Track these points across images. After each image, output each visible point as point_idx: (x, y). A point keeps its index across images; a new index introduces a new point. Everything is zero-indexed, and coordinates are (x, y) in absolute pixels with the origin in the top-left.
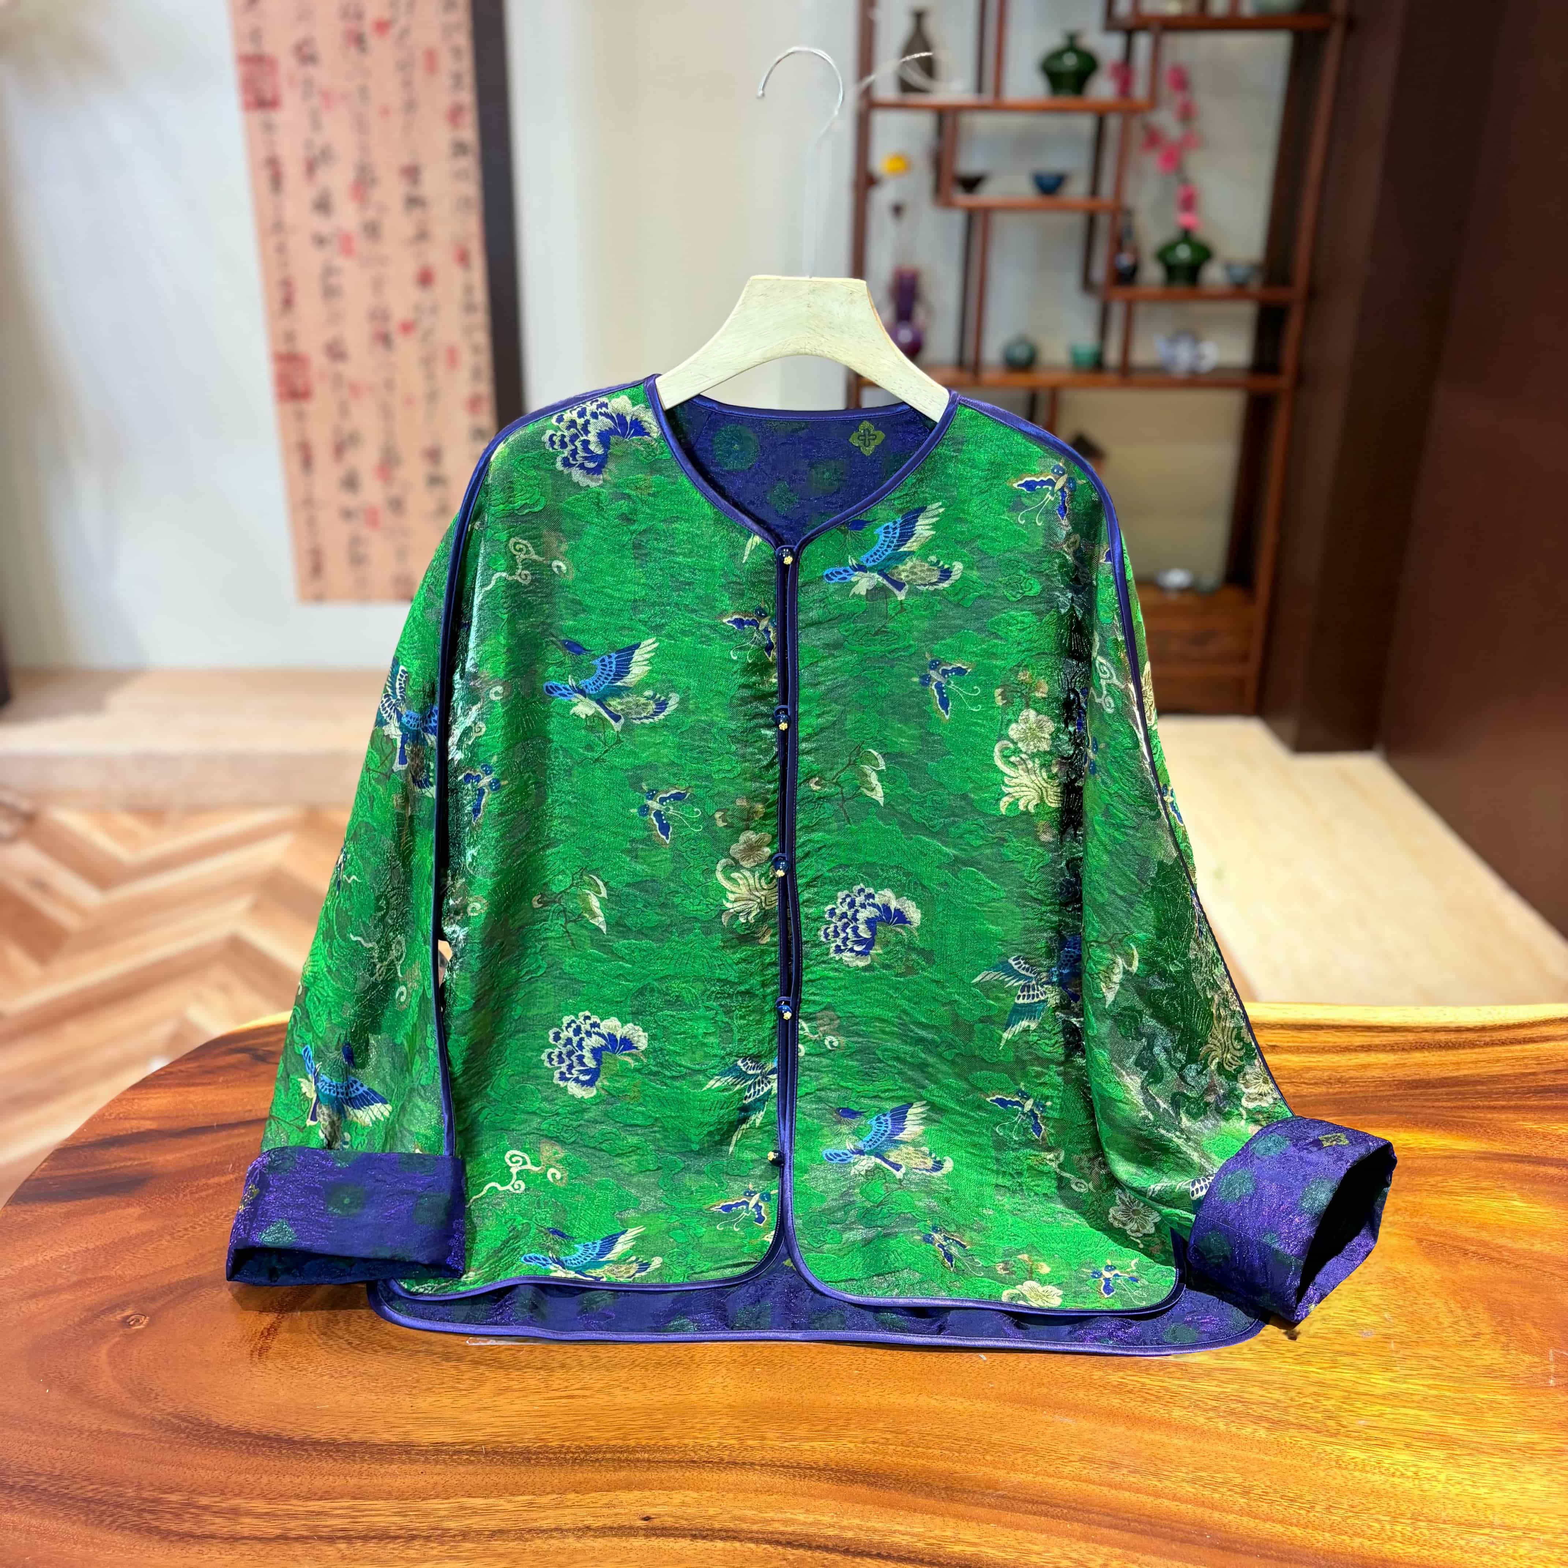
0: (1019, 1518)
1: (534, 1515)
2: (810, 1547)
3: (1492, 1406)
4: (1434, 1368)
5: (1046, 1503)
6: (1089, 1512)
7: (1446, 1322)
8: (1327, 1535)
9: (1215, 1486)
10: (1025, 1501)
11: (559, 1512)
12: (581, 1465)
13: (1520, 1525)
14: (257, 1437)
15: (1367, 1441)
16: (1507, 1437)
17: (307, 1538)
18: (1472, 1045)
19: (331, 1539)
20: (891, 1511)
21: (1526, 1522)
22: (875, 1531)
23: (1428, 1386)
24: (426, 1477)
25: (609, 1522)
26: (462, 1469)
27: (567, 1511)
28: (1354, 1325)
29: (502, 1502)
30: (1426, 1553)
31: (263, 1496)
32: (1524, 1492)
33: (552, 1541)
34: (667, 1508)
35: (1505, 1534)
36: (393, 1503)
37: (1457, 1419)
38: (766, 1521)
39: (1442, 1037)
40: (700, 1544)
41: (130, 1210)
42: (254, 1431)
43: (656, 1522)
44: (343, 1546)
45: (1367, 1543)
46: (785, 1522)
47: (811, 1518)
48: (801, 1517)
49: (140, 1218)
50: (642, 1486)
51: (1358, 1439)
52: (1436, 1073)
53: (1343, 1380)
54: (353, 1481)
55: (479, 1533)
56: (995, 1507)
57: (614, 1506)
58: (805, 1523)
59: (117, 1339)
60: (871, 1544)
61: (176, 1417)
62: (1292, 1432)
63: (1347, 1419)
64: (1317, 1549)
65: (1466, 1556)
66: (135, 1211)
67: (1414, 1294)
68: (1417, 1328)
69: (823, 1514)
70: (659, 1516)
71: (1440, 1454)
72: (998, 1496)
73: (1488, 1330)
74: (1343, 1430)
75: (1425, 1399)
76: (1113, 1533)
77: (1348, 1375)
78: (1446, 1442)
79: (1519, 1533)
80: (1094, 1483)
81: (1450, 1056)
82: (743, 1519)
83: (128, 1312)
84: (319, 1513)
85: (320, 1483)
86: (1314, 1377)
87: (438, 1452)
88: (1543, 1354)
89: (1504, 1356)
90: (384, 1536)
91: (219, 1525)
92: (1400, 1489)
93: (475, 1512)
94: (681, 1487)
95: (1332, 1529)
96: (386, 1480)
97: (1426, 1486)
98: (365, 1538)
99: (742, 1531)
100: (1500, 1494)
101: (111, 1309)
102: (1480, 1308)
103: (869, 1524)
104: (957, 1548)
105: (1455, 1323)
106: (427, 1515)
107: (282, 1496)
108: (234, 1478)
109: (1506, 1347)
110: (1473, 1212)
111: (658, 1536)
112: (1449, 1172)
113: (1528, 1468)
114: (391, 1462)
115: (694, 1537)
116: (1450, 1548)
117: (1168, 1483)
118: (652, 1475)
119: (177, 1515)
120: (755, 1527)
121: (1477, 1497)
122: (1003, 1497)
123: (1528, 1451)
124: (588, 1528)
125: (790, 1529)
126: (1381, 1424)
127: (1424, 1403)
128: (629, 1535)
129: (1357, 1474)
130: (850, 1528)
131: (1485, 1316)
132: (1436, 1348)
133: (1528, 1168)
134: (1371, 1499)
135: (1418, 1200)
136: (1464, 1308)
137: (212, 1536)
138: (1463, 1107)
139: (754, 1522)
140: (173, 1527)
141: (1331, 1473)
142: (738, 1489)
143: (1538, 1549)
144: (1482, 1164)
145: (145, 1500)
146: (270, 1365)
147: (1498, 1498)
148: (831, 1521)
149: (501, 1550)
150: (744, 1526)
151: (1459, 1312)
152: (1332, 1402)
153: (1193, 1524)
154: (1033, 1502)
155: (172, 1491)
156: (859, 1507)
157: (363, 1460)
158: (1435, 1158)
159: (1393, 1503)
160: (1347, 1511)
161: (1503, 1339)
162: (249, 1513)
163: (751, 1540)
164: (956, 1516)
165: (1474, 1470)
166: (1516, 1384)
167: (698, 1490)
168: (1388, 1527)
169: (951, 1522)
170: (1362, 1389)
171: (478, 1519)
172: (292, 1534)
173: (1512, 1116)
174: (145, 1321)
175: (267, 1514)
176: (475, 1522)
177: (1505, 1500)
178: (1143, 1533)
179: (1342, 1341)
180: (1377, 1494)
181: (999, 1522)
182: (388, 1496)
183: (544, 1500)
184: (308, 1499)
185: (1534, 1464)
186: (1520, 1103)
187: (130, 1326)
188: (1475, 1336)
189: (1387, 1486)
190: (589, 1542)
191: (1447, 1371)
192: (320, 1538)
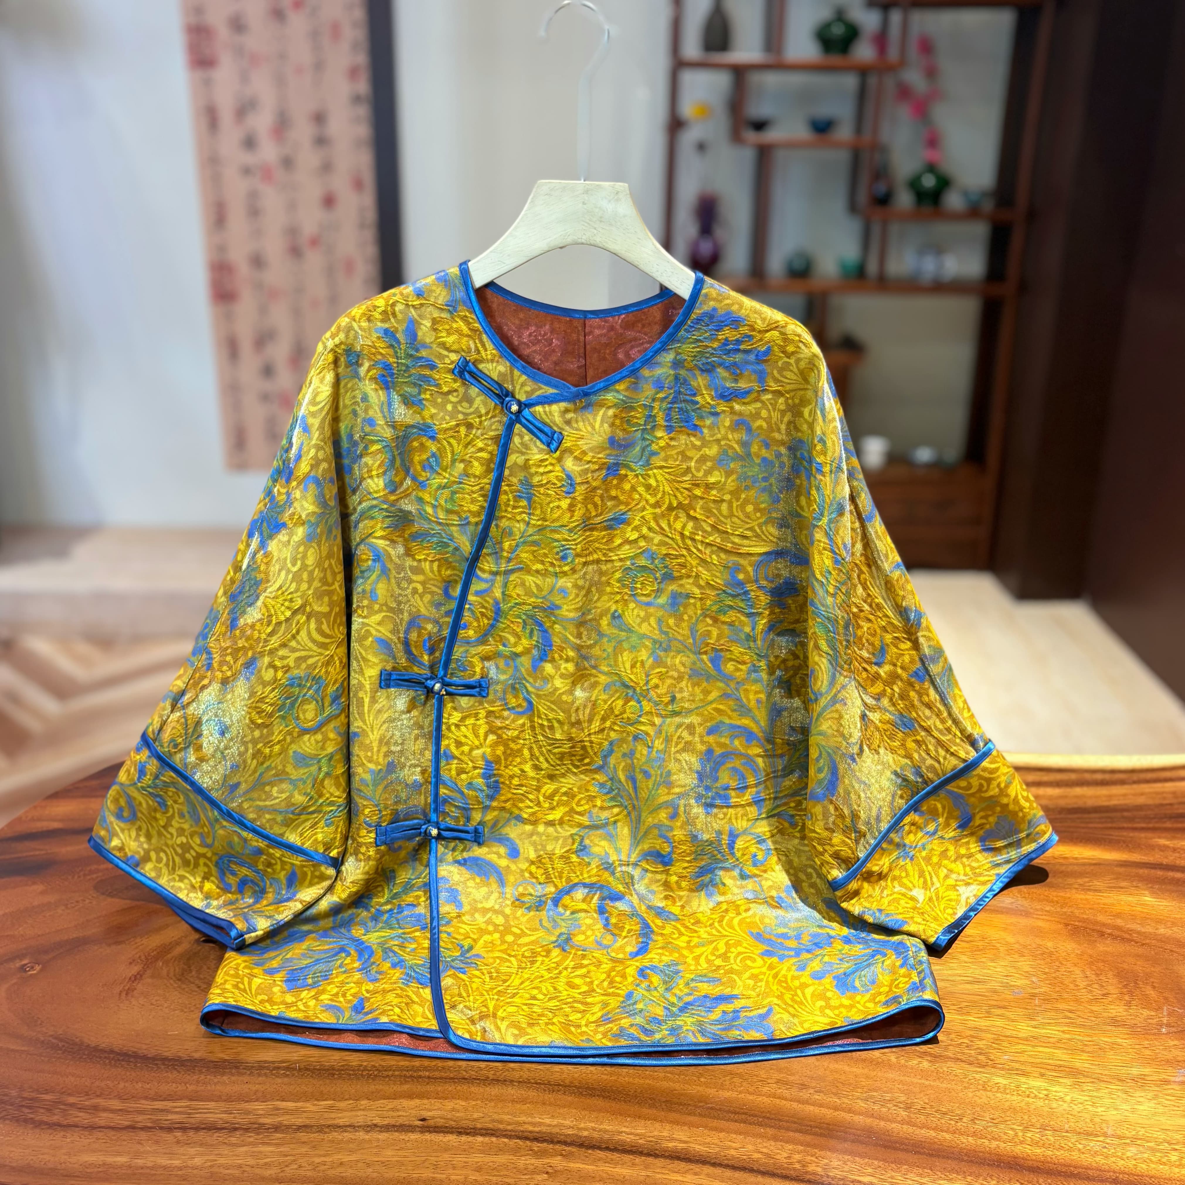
0: (723, 1124)
1: (333, 1115)
2: (552, 1142)
3: (1113, 1046)
4: (1070, 1018)
5: (745, 1114)
6: (780, 1120)
7: (1082, 984)
8: (970, 1139)
9: (884, 1102)
10: (729, 1112)
11: (354, 1113)
12: (374, 1080)
13: (1128, 1134)
14: (118, 1054)
15: (1010, 1071)
16: (1124, 1071)
17: (151, 1128)
18: (1122, 782)
19: (170, 1130)
20: (620, 1118)
21: (1134, 1133)
22: (606, 1131)
23: (1063, 1032)
24: (250, 1086)
25: (392, 1121)
26: (279, 1081)
27: (359, 1113)
28: (1007, 986)
29: (308, 1105)
30: (1050, 1153)
31: (120, 1097)
32: (1134, 1111)
33: (346, 1134)
34: (439, 1113)
35: (1116, 1141)
36: (222, 1104)
37: (1085, 1056)
38: (519, 1124)
39: (1099, 777)
40: (464, 1138)
41: (35, 887)
42: (116, 1050)
43: (431, 1123)
44: (178, 1134)
45: (1002, 1145)
46: (534, 1124)
47: (555, 1122)
48: (548, 1121)
49: (42, 893)
50: (421, 1096)
51: (1003, 1069)
52: (1090, 803)
53: (994, 1026)
54: (191, 1088)
55: (288, 1127)
56: (704, 1116)
57: (398, 1110)
58: (549, 1126)
59: (14, 981)
60: (601, 1141)
61: (56, 1038)
62: (949, 1064)
63: (994, 1054)
64: (961, 1149)
65: (1083, 1156)
66: (40, 887)
67: (1057, 963)
68: (1057, 989)
69: (565, 1119)
70: (433, 1118)
71: (1068, 1081)
72: (708, 1108)
73: (1116, 991)
74: (990, 1063)
75: (1060, 1041)
76: (797, 1135)
77: (1000, 1023)
78: (1074, 1073)
79: (1128, 1141)
80: (786, 1099)
81: (1103, 791)
82: (501, 1122)
83: (25, 962)
84: (162, 1111)
85: (165, 1088)
86: (971, 1024)
87: (261, 1068)
88: (1159, 1009)
89: (1127, 1011)
90: (212, 1128)
91: (83, 1118)
92: (1033, 1107)
93: (287, 1112)
94: (453, 1098)
95: (974, 1134)
96: (218, 1087)
97: (1054, 1105)
98: (197, 1129)
99: (499, 1129)
100: (1115, 1112)
101: (12, 959)
102: (1110, 974)
103: (602, 1127)
104: (671, 1145)
105: (1089, 985)
106: (248, 1112)
107: (134, 1097)
108: (97, 1083)
109: (1128, 1004)
110: (1113, 905)
111: (430, 1132)
112: (1094, 875)
113: (1138, 1094)
114: (223, 1074)
115: (460, 1133)
116: (1070, 1149)
117: (846, 1100)
118: (430, 1088)
119: (49, 1110)
120: (509, 1128)
121: (1096, 1114)
122: (712, 1108)
123: (1140, 1082)
124: (376, 1125)
125: (537, 1129)
126: (1022, 1059)
127: (1058, 1044)
128: (408, 1131)
129: (999, 1095)
130: (585, 1129)
131: (1115, 981)
132: (1072, 1003)
133: (1160, 873)
134: (1008, 1114)
135: (1068, 895)
136: (1097, 975)
137: (76, 1126)
138: (1111, 828)
139: (509, 1124)
140: (45, 1119)
141: (978, 1094)
142: (499, 1099)
143: (1141, 1152)
144: (1122, 870)
145: (25, 1099)
146: (134, 1002)
147: (1112, 1115)
148: (571, 1124)
149: (304, 1139)
150: (501, 1126)
151: (1093, 977)
152: (984, 1042)
153: (863, 1130)
154: (735, 1113)
155: (47, 1092)
156: (594, 1115)
157: (201, 1072)
158: (1084, 864)
159: (1026, 1117)
160: (988, 1122)
161: (1127, 998)
162: (106, 1110)
163: (505, 1136)
164: (671, 1122)
165: (1095, 1094)
166: (1134, 1031)
167: (467, 1099)
168: (1020, 1134)
169: (668, 1126)
170: (1008, 1033)
171: (288, 1117)
172: (139, 1125)
173: (1149, 835)
174: (38, 968)
175: (120, 1110)
176: (286, 1119)
177: (1119, 1117)
178: (821, 1135)
179: (996, 998)
180: (1014, 1110)
181: (706, 1127)
182: (218, 1099)
183: (342, 1105)
184: (154, 1100)
185: (1145, 1091)
186: (1157, 825)
187: (25, 971)
188: (1104, 995)
189: (1023, 1104)
190: (375, 1135)
191: (1079, 1021)
192: (161, 1128)
